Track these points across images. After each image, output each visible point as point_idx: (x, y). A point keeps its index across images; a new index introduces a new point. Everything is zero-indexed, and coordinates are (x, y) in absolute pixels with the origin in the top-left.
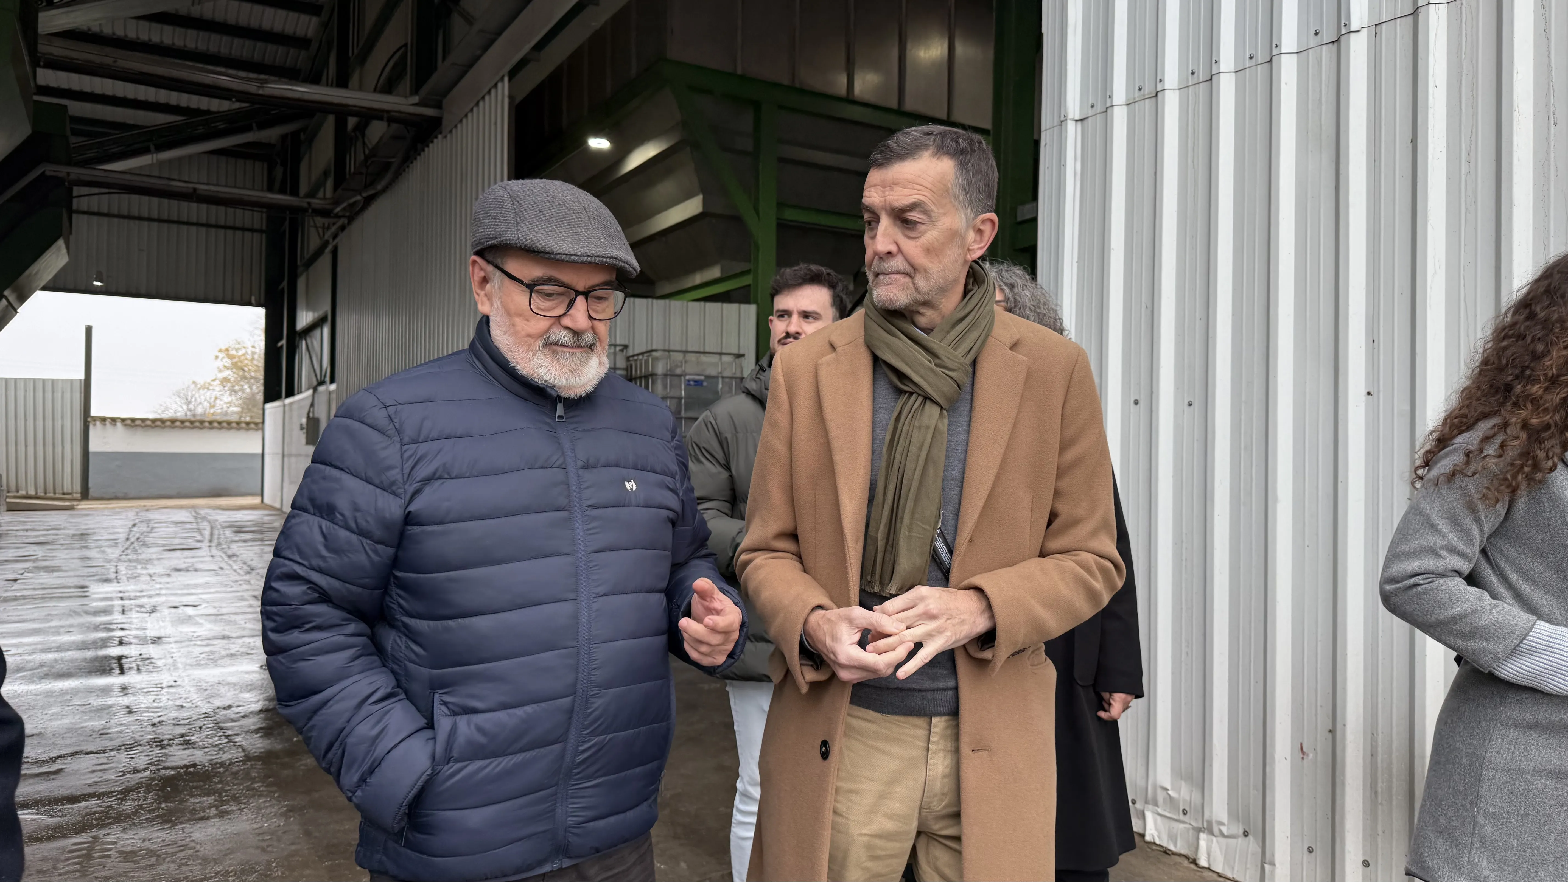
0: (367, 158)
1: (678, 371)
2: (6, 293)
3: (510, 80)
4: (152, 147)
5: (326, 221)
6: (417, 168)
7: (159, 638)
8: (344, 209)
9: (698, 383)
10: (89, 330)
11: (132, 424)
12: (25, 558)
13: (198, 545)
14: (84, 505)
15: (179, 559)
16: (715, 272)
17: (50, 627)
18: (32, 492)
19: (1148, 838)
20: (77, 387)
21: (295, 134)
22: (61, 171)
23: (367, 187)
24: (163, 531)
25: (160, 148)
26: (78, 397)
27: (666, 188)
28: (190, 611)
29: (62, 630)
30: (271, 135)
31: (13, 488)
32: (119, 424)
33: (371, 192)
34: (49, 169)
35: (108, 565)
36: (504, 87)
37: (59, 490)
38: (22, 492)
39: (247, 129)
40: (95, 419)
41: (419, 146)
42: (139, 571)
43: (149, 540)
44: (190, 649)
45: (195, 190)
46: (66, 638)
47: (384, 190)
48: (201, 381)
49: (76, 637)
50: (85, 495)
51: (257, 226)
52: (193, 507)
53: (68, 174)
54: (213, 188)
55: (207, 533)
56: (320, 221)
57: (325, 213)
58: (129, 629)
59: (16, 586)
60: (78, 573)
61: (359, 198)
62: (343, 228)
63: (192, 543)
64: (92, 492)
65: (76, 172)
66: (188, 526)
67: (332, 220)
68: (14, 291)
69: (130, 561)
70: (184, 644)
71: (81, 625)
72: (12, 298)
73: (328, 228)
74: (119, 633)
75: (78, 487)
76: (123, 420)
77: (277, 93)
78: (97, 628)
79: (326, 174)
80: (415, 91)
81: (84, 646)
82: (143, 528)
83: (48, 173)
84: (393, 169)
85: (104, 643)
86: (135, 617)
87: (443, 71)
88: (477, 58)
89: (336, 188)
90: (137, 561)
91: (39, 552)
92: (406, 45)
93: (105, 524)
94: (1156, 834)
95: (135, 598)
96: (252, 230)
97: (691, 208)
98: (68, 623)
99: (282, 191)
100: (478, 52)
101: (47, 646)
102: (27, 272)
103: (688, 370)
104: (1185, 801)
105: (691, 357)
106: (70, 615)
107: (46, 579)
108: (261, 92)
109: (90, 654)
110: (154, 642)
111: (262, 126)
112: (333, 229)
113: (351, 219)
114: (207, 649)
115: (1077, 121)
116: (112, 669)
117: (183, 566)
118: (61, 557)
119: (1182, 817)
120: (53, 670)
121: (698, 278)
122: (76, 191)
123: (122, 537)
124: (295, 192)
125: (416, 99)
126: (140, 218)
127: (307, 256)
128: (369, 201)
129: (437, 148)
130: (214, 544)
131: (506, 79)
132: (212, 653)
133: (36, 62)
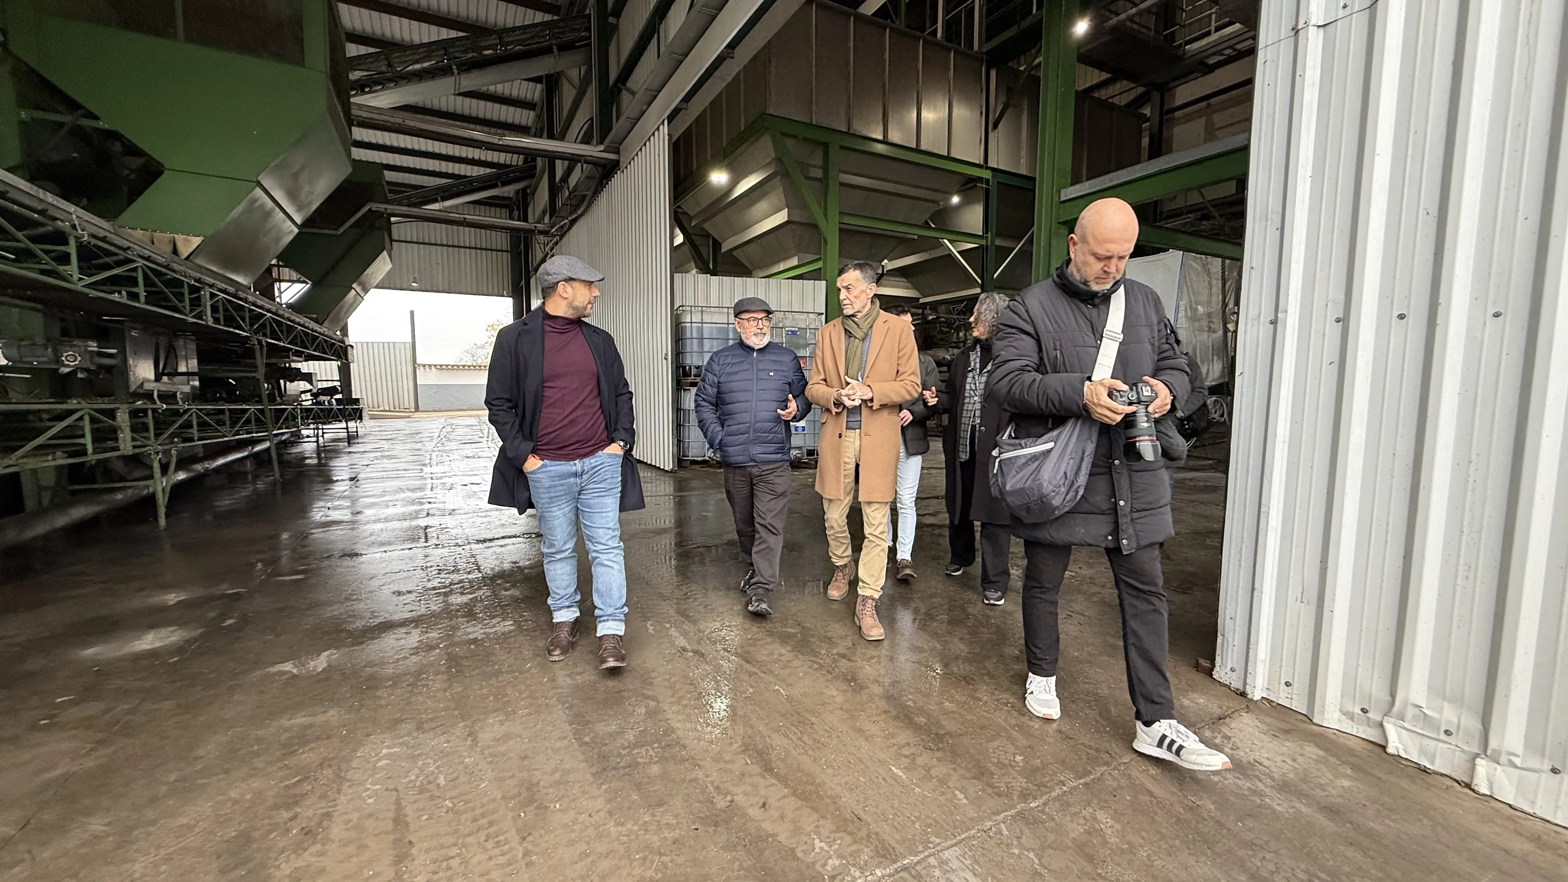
0: (570, 195)
1: (781, 325)
2: (354, 286)
3: (669, 124)
4: (439, 199)
5: (546, 239)
6: (604, 196)
7: (454, 510)
8: (556, 230)
9: (794, 333)
10: (412, 313)
11: (441, 368)
12: (376, 450)
13: (481, 440)
14: (417, 415)
15: (468, 450)
16: (794, 262)
17: (383, 501)
18: (387, 409)
19: (1390, 750)
20: (407, 345)
21: (524, 190)
22: (382, 207)
23: (571, 214)
24: (461, 431)
25: (444, 199)
26: (409, 353)
27: (762, 206)
28: (475, 488)
29: (390, 503)
30: (509, 191)
31: (376, 406)
32: (433, 368)
33: (574, 216)
34: (375, 206)
35: (426, 454)
36: (665, 129)
37: (402, 406)
38: (382, 408)
39: (495, 186)
40: (419, 365)
41: (604, 181)
42: (445, 458)
43: (452, 437)
44: (473, 520)
45: (465, 219)
46: (390, 511)
47: (582, 214)
48: (479, 344)
49: (400, 510)
50: (417, 409)
51: (504, 248)
52: (478, 416)
53: (386, 209)
54: (476, 217)
55: (486, 432)
56: (542, 238)
57: (545, 233)
58: (435, 503)
59: (368, 469)
60: (407, 459)
61: (566, 221)
62: (556, 243)
63: (477, 439)
64: (420, 409)
65: (391, 208)
66: (475, 428)
67: (550, 239)
68: (360, 284)
69: (439, 451)
70: (471, 515)
71: (403, 500)
72: (359, 289)
73: (548, 244)
74: (427, 506)
75: (413, 405)
76: (435, 366)
77: (511, 144)
78: (413, 503)
79: (544, 213)
80: (601, 142)
81: (403, 518)
82: (449, 429)
83: (373, 209)
84: (588, 198)
85: (415, 516)
86: (439, 494)
87: (618, 127)
88: (645, 112)
89: (551, 218)
90: (444, 451)
91: (386, 445)
92: (592, 118)
93: (427, 427)
94: (1401, 747)
95: (441, 478)
96: (502, 251)
97: (781, 217)
98: (395, 498)
99: (519, 220)
100: (645, 107)
101: (377, 518)
102: (366, 273)
103: (787, 325)
104: (1449, 722)
105: (789, 315)
106: (397, 492)
107: (387, 464)
108: (501, 143)
109: (406, 524)
110: (450, 514)
111: (504, 184)
112: (551, 245)
113: (562, 237)
114: (485, 520)
115: (1319, 27)
116: (420, 538)
117: (471, 455)
118: (399, 449)
119: (1443, 737)
120: (379, 539)
121: (782, 267)
122: (393, 219)
123: (436, 435)
124: (525, 220)
125: (602, 148)
126: (436, 245)
127: (535, 265)
128: (573, 222)
129: (618, 179)
130: (490, 439)
131: (666, 122)
132: (489, 523)
133: (351, 122)
